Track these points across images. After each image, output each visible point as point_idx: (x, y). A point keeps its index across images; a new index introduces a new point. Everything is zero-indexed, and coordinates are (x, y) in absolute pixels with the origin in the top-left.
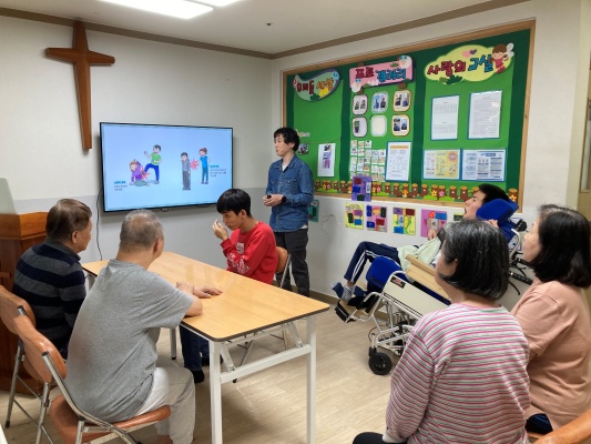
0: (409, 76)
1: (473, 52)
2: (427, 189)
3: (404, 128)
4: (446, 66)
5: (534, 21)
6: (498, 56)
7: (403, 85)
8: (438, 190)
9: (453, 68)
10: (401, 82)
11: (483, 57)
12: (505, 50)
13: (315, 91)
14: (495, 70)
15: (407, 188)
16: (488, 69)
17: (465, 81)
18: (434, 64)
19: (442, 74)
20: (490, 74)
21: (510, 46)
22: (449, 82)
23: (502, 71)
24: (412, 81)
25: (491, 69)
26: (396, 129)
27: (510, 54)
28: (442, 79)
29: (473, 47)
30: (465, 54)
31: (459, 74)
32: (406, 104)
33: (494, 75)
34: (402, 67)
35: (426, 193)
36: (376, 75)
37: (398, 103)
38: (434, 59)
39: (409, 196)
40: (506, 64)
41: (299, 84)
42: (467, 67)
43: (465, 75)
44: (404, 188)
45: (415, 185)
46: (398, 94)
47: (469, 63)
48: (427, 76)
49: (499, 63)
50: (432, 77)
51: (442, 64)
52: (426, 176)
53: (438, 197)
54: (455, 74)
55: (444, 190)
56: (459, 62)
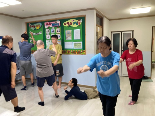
2: (66, 51)
3: (59, 37)
5: (85, 15)
6: (79, 22)
12: (80, 21)
13: (35, 27)
16: (77, 24)
17: (72, 27)
21: (81, 20)
24: (60, 26)
25: (78, 25)
27: (81, 22)
28: (67, 26)
34: (58, 23)
36: (51, 24)
37: (57, 31)
38: (65, 21)
41: (30, 26)
42: (73, 24)
45: (63, 50)
46: (57, 29)
48: (64, 25)
53: (68, 53)
54: (70, 25)
56: (71, 22)
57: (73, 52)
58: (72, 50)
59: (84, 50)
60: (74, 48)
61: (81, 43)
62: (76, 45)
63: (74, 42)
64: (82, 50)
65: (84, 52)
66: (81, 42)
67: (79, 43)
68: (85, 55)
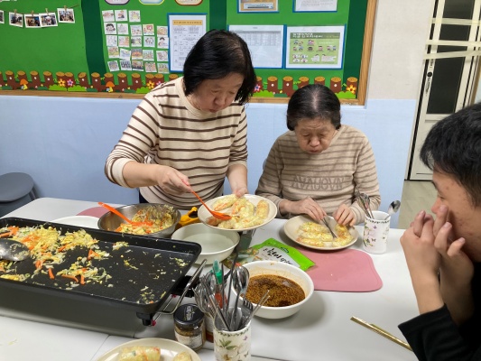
57: (280, 86)
58: (271, 79)
59: (353, 80)
60: (288, 66)
61: (337, 35)
62: (305, 46)
63: (290, 30)
64: (338, 78)
65: (351, 89)
66: (341, 29)
67: (324, 36)
68: (352, 104)
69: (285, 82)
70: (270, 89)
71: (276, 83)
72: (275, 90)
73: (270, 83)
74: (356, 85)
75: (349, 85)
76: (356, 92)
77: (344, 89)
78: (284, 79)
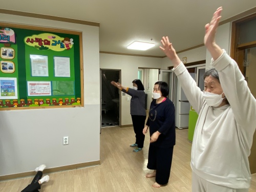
0: (13, 40)
1: (54, 38)
2: (31, 101)
3: (11, 68)
4: (38, 40)
5: (81, 33)
6: (67, 42)
7: (8, 45)
8: (39, 101)
9: (43, 42)
10: (7, 43)
11: (59, 41)
12: (70, 41)
14: (66, 48)
15: (17, 102)
16: (62, 46)
17: (50, 50)
18: (31, 38)
19: (37, 44)
20: (63, 49)
21: (72, 40)
22: (40, 49)
23: (69, 49)
24: (15, 43)
26: (4, 68)
27: (72, 43)
28: (36, 46)
29: (54, 35)
30: (49, 37)
31: (47, 46)
32: (11, 55)
33: (65, 50)
34: (7, 34)
35: (31, 103)
37: (5, 54)
38: (31, 35)
39: (19, 106)
40: (71, 47)
42: (51, 44)
43: (50, 47)
44: (14, 102)
45: (22, 100)
46: (4, 49)
47: (51, 42)
48: (26, 43)
49: (67, 46)
50: (29, 44)
51: (36, 39)
52: (29, 95)
53: (39, 104)
54: (45, 46)
55: (43, 101)
56: (46, 40)
57: (51, 102)
58: (47, 99)
59: (79, 98)
64: (73, 98)
65: (79, 102)
68: (80, 106)
69: (53, 101)
70: (47, 103)
71: (49, 101)
72: (50, 103)
73: (47, 101)
74: (80, 100)
75: (78, 100)
76: (80, 102)
77: (76, 102)
78: (53, 99)
